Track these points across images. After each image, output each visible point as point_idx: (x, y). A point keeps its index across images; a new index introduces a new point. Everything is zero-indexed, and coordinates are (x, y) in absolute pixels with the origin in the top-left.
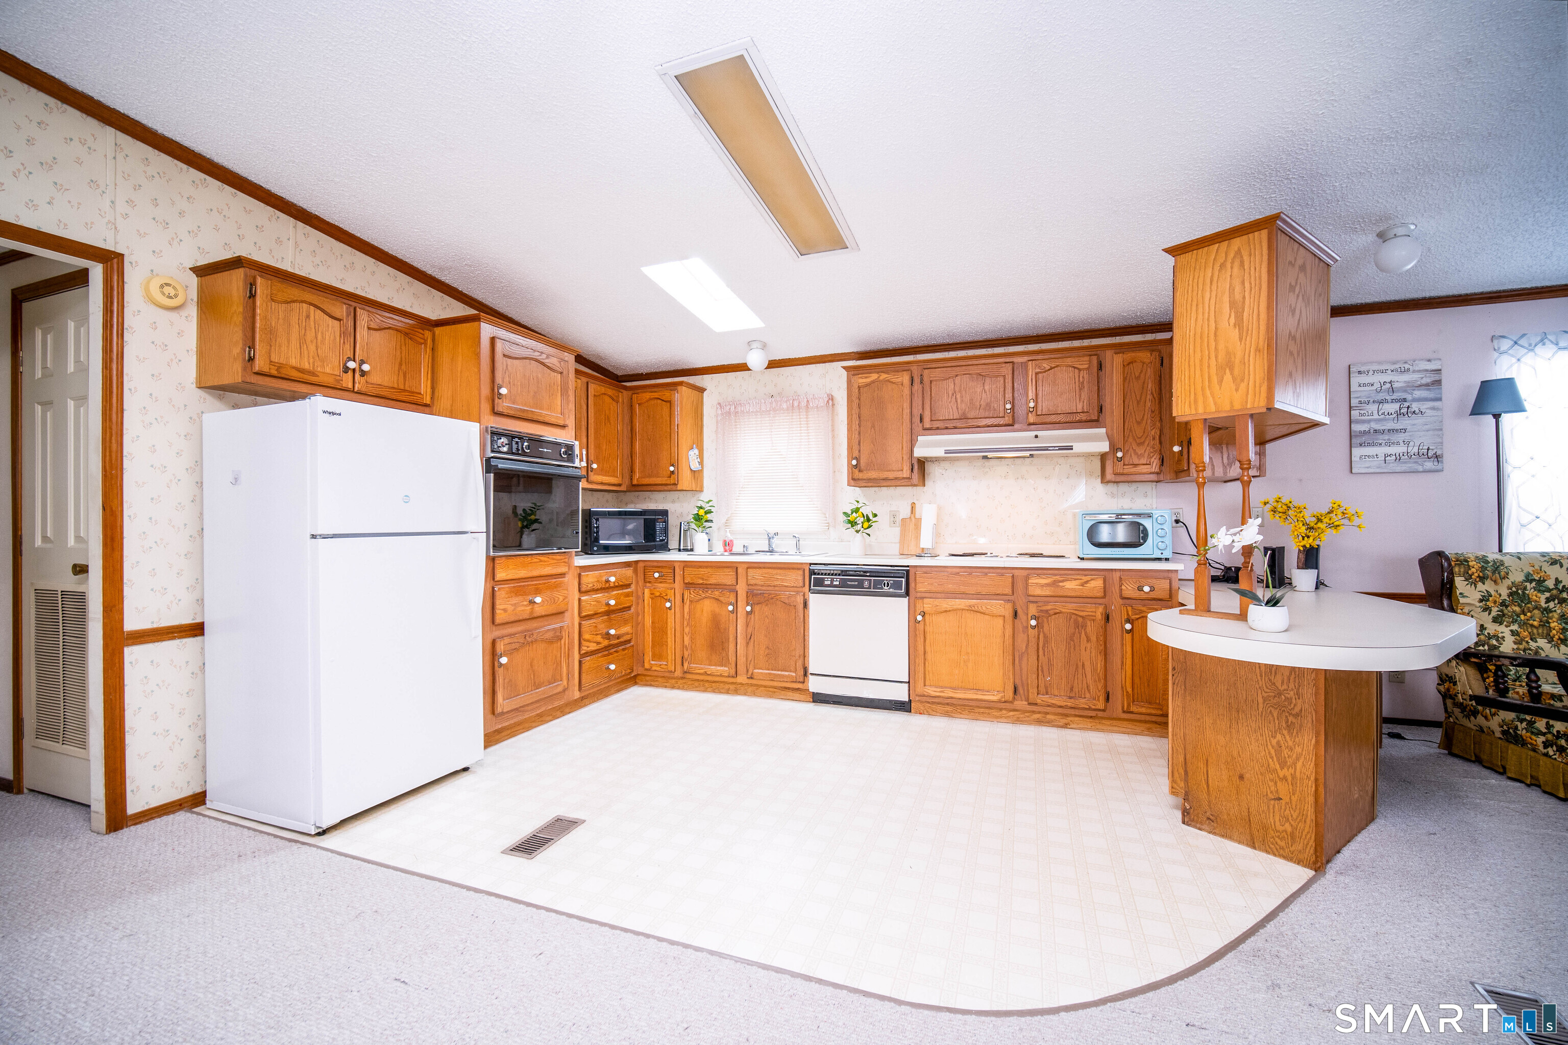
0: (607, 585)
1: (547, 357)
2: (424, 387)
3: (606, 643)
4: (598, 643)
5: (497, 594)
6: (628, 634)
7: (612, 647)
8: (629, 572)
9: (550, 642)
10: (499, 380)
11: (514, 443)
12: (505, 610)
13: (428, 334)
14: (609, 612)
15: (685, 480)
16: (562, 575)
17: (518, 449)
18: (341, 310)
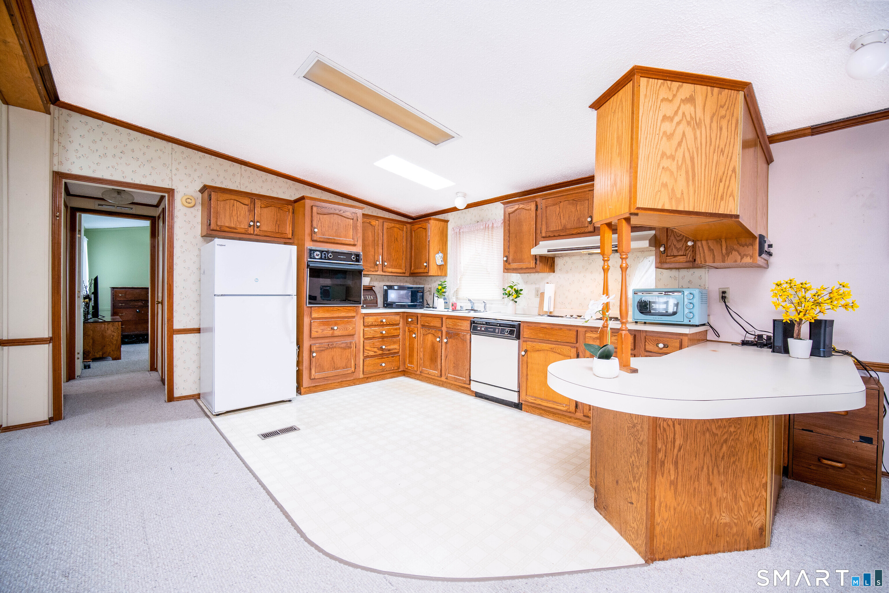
0: (382, 323)
1: (344, 212)
2: (289, 231)
3: (381, 352)
4: (375, 352)
5: (312, 324)
6: (396, 349)
7: (384, 355)
8: (397, 318)
9: (344, 348)
10: (315, 225)
11: (323, 254)
12: (317, 332)
13: (290, 207)
14: (383, 337)
15: (433, 271)
16: (353, 317)
17: (325, 257)
18: (247, 201)
